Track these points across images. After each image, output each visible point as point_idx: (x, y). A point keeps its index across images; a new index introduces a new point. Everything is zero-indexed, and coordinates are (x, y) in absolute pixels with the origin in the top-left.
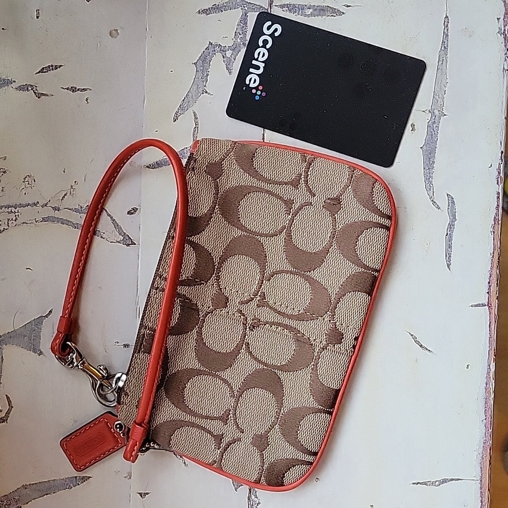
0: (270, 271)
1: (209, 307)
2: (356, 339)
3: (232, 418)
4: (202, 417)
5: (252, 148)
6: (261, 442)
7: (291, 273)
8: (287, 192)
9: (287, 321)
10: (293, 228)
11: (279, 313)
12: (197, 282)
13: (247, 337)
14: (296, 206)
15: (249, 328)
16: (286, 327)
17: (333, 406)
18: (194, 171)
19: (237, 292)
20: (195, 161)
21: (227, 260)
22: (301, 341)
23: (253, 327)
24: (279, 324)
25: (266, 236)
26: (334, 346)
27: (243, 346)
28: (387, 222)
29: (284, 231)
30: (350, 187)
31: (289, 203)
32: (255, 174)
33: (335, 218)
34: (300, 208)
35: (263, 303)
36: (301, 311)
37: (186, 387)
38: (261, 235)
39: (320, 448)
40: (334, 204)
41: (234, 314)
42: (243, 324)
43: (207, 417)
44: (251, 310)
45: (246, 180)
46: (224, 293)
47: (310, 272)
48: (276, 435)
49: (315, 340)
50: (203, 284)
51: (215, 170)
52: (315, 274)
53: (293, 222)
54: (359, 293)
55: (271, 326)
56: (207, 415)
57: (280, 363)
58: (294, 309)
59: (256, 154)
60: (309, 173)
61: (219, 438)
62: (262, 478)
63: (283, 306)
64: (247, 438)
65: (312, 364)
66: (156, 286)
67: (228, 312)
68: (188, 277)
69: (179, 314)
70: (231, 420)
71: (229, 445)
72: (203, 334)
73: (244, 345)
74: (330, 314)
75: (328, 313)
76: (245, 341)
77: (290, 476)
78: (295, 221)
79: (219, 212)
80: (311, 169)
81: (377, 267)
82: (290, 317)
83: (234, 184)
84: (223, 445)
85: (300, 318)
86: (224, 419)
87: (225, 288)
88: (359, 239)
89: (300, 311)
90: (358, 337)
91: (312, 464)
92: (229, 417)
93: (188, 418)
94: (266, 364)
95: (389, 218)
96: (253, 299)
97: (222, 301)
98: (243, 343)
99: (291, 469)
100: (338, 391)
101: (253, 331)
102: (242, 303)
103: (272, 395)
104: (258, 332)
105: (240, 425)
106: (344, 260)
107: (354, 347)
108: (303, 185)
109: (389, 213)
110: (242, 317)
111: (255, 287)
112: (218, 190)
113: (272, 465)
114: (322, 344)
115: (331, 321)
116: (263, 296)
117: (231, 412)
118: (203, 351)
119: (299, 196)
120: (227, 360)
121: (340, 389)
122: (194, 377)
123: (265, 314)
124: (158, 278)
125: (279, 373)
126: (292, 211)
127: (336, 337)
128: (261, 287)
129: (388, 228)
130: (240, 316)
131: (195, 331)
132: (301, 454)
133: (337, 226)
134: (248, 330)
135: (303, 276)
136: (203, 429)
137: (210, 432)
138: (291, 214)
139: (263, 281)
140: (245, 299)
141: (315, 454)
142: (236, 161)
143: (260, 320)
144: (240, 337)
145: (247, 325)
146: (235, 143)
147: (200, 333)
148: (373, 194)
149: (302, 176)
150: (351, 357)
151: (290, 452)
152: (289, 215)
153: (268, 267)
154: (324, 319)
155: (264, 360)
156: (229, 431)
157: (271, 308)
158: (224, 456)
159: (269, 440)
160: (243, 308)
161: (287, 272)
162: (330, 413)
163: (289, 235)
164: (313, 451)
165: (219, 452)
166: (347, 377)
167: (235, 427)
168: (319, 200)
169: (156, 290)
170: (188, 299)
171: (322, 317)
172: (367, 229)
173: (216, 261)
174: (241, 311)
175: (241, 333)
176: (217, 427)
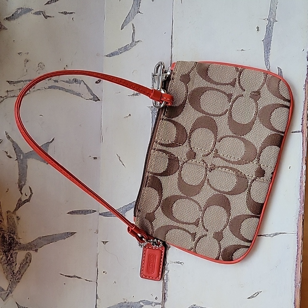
0: (220, 136)
1: (185, 159)
2: (272, 173)
3: (201, 223)
4: (183, 223)
5: (207, 65)
6: (219, 236)
7: (232, 137)
8: (229, 89)
9: (231, 165)
10: (233, 110)
11: (226, 160)
12: (177, 144)
13: (207, 176)
14: (234, 97)
15: (209, 170)
16: (231, 169)
17: (260, 213)
18: (173, 80)
19: (201, 149)
20: (174, 74)
21: (194, 131)
22: (241, 177)
23: (211, 170)
24: (227, 167)
25: (217, 115)
26: (260, 178)
27: (205, 181)
28: (288, 104)
29: (228, 112)
30: (265, 85)
31: (230, 96)
32: (209, 80)
33: (257, 103)
34: (236, 98)
35: (217, 155)
36: (239, 159)
37: (173, 206)
38: (214, 115)
39: (254, 238)
40: (256, 95)
41: (200, 162)
42: (205, 168)
43: (186, 223)
44: (210, 160)
45: (204, 83)
46: (193, 151)
47: (244, 135)
48: (227, 232)
49: (248, 175)
50: (181, 145)
51: (186, 78)
52: (247, 137)
53: (232, 107)
54: (273, 146)
55: (222, 169)
56: (186, 221)
57: (228, 190)
58: (235, 158)
59: (209, 68)
60: (241, 78)
61: (194, 235)
62: (220, 257)
63: (228, 156)
64: (210, 234)
65: (247, 189)
66: (154, 148)
67: (196, 162)
68: (172, 142)
69: (168, 164)
70: (200, 224)
71: (199, 239)
72: (182, 175)
73: (206, 181)
74: (257, 159)
75: (256, 159)
76: (207, 178)
77: (236, 255)
78: (233, 106)
79: (188, 103)
80: (241, 75)
81: (283, 131)
82: (233, 163)
83: (197, 86)
84: (196, 239)
85: (239, 163)
86: (196, 224)
87: (194, 148)
88: (272, 114)
89: (238, 159)
90: (274, 172)
91: (249, 247)
92: (199, 222)
93: (175, 224)
94: (219, 191)
95: (289, 101)
96: (210, 153)
97: (192, 155)
98: (206, 179)
99: (237, 251)
100: (263, 204)
101: (211, 172)
102: (204, 156)
103: (224, 209)
104: (215, 172)
105: (206, 227)
106: (264, 127)
107: (271, 178)
108: (237, 85)
109: (289, 98)
110: (204, 164)
111: (212, 146)
112: (188, 91)
113: (225, 250)
114: (253, 178)
115: (258, 164)
116: (217, 151)
117: (200, 220)
118: (181, 184)
119: (235, 91)
120: (197, 189)
121: (264, 203)
122: (178, 200)
123: (218, 162)
124: (155, 143)
125: (227, 196)
126: (231, 100)
127: (261, 173)
128: (215, 146)
129: (289, 108)
130: (203, 164)
131: (177, 173)
132: (243, 242)
133: (259, 108)
134: (208, 171)
135: (240, 138)
136: (185, 230)
137: (188, 232)
138: (231, 102)
139: (216, 142)
140: (206, 153)
141: (251, 241)
142: (198, 73)
143: (215, 165)
144: (203, 176)
145: (208, 169)
146: (197, 63)
147: (180, 175)
148: (279, 88)
149: (237, 80)
150: (270, 184)
151: (236, 241)
152: (230, 103)
153: (219, 134)
154: (253, 163)
155: (218, 188)
156: (200, 231)
157: (221, 158)
158: (197, 245)
159: (223, 235)
160: (205, 159)
161: (230, 136)
162: (259, 217)
163: (231, 115)
164: (249, 240)
165: (194, 243)
166: (268, 196)
167: (203, 228)
168: (247, 93)
169: (154, 150)
170: (172, 154)
171: (252, 162)
172: (277, 109)
173: (188, 131)
174: (204, 160)
175: (204, 173)
176: (192, 229)
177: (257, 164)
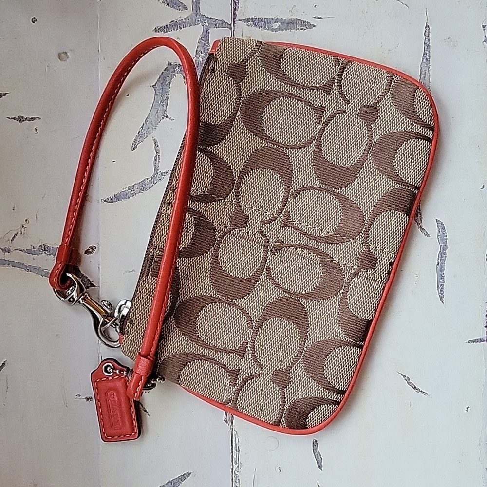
0: (296, 187)
1: (227, 227)
2: (391, 264)
3: (250, 352)
4: (216, 349)
5: (280, 48)
6: (283, 379)
7: (320, 190)
8: (318, 98)
9: (313, 244)
10: (323, 139)
11: (305, 234)
12: (214, 198)
13: (268, 261)
14: (327, 114)
15: (271, 251)
16: (313, 250)
17: (364, 340)
18: (214, 72)
19: (258, 210)
20: (216, 61)
21: (248, 174)
22: (331, 267)
23: (275, 250)
24: (305, 247)
25: (293, 147)
26: (367, 271)
27: (263, 271)
28: (429, 133)
29: (314, 142)
30: (389, 94)
31: (320, 111)
32: (283, 78)
33: (371, 128)
34: (333, 116)
35: (287, 223)
36: (330, 233)
37: (198, 316)
38: (288, 147)
39: (348, 386)
40: (370, 113)
41: (254, 235)
42: (265, 247)
43: (222, 350)
44: (274, 232)
45: (273, 84)
46: (243, 212)
47: (341, 188)
48: (299, 372)
49: (345, 265)
50: (221, 200)
51: (238, 72)
52: (348, 192)
53: (324, 132)
54: (396, 212)
55: (296, 249)
56: (222, 347)
57: (305, 291)
58: (322, 230)
59: (284, 55)
60: (343, 78)
61: (235, 374)
62: (283, 419)
63: (310, 226)
64: (267, 374)
65: (341, 292)
66: (168, 201)
67: (248, 233)
68: (204, 192)
69: (193, 234)
70: (249, 353)
71: (245, 382)
72: (219, 257)
73: (265, 270)
74: (363, 235)
75: (361, 234)
76: (266, 265)
77: (314, 417)
78: (326, 131)
79: (240, 119)
80: (345, 73)
81: (418, 184)
82: (317, 239)
83: (259, 88)
84: (239, 382)
85: (328, 240)
86: (241, 353)
87: (246, 206)
88: (398, 151)
89: (328, 232)
90: (394, 262)
91: (338, 403)
92: (247, 350)
93: (200, 351)
94: (289, 292)
95: (432, 128)
96: (276, 218)
97: (240, 220)
98: (264, 268)
99: (315, 410)
100: (370, 322)
101: (275, 255)
102: (263, 223)
103: (295, 326)
104: (282, 254)
105: (258, 360)
106: (380, 175)
107: (389, 273)
108: (336, 90)
109: (432, 123)
110: (263, 238)
111: (279, 205)
112: (241, 95)
113: (293, 406)
114: (354, 270)
115: (364, 244)
116: (288, 216)
117: (248, 345)
118: (218, 274)
119: (332, 103)
120: (246, 286)
121: (372, 321)
122: (208, 305)
123: (290, 236)
124: (170, 192)
125: (303, 301)
126: (322, 119)
127: (370, 261)
128: (285, 205)
129: (429, 140)
130: (261, 238)
131: (210, 253)
132: (328, 392)
133: (373, 138)
134: (269, 253)
135: (334, 193)
136: (217, 363)
137: (224, 367)
138: (321, 123)
139: (288, 198)
140: (268, 218)
141: (343, 392)
142: (262, 62)
143: (283, 242)
144: (260, 262)
145: (269, 247)
146: (261, 42)
147: (215, 256)
148: (415, 102)
149: (336, 81)
150: (385, 284)
151: (314, 390)
152: (320, 124)
153: (294, 183)
154: (356, 241)
155: (286, 287)
156: (246, 367)
157: (295, 228)
158: (240, 394)
159: (291, 377)
160: (265, 228)
161: (315, 189)
162: (361, 347)
163: (319, 147)
164: (340, 389)
165: (234, 389)
166: (379, 307)
167: (253, 361)
168: (353, 108)
169: (169, 205)
170: (203, 216)
171: (353, 239)
172: (407, 141)
173: (236, 174)
174: (263, 232)
175: (262, 256)
176: (232, 361)
177: (362, 243)
